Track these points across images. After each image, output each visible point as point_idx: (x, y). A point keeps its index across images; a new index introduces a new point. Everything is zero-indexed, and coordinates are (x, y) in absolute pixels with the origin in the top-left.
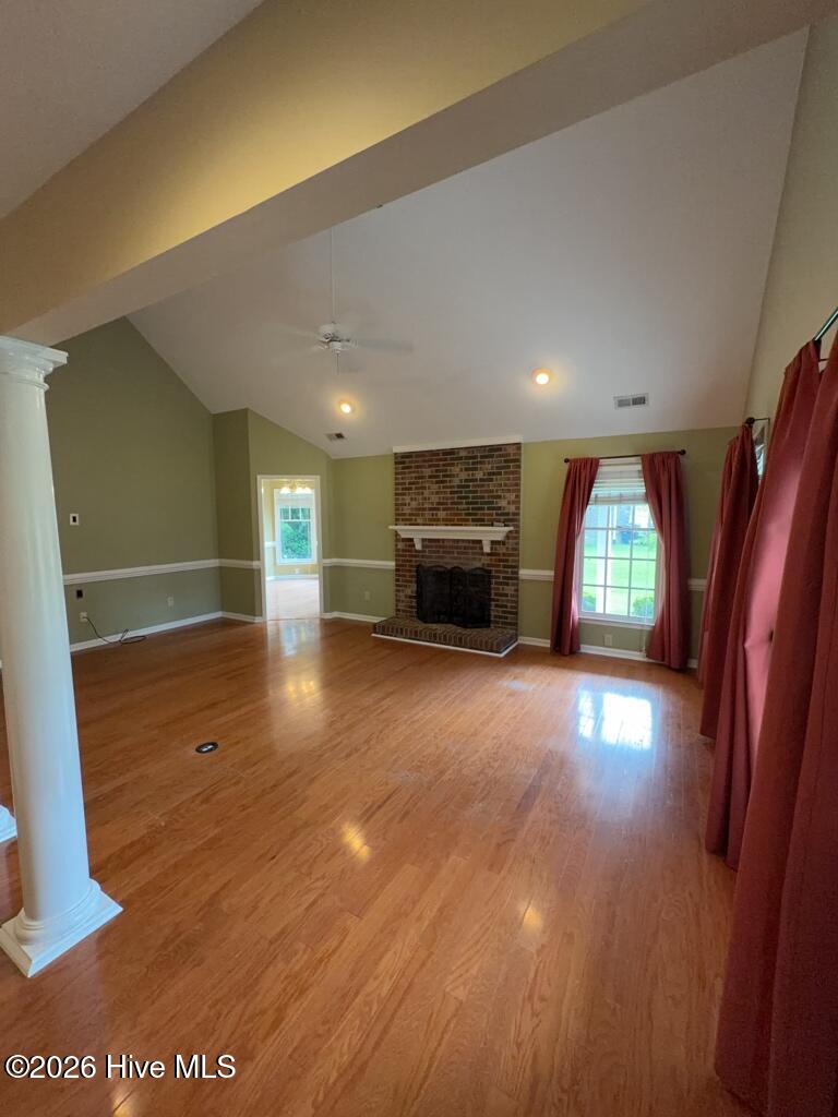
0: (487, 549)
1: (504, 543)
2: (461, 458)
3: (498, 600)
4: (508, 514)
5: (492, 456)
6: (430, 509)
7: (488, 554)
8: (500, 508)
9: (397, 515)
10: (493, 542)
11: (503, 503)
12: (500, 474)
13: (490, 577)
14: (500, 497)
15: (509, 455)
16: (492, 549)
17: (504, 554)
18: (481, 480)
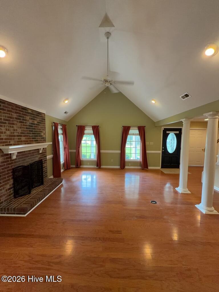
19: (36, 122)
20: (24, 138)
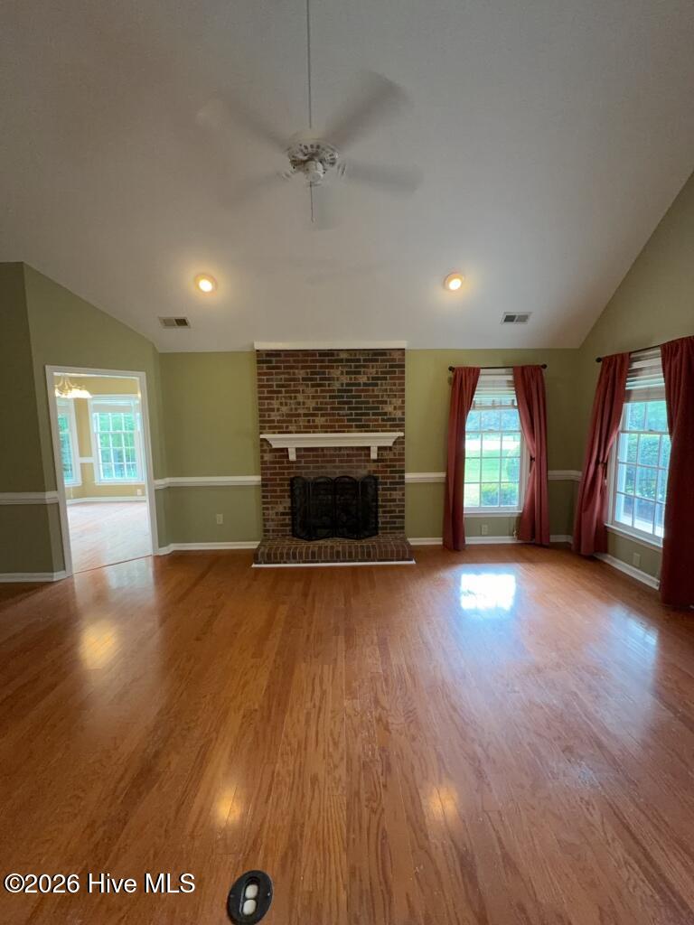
0: (374, 456)
1: (390, 448)
4: (394, 419)
5: (376, 361)
6: (305, 415)
7: (374, 461)
9: (261, 422)
10: (380, 448)
11: (389, 409)
12: (385, 379)
13: (376, 484)
14: (385, 402)
15: (394, 360)
17: (391, 460)
19: (363, 379)
20: (323, 419)
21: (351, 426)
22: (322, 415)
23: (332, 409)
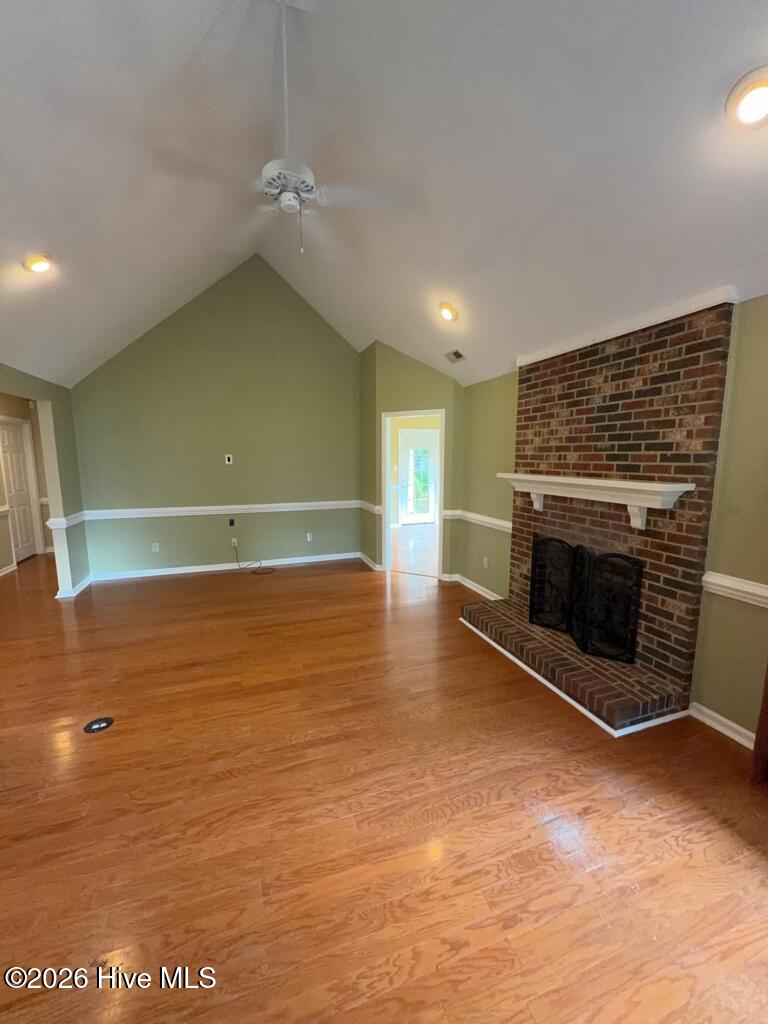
0: (638, 522)
1: (673, 515)
2: (607, 359)
3: (652, 620)
4: (686, 458)
5: (663, 344)
6: (558, 449)
7: (641, 533)
8: (669, 446)
9: (518, 457)
10: (651, 511)
11: (677, 436)
12: (676, 377)
13: (640, 574)
14: (671, 424)
15: (697, 335)
16: (648, 522)
17: (672, 537)
18: (640, 394)
19: (636, 384)
20: (576, 454)
21: (610, 468)
22: (577, 449)
23: (589, 439)
